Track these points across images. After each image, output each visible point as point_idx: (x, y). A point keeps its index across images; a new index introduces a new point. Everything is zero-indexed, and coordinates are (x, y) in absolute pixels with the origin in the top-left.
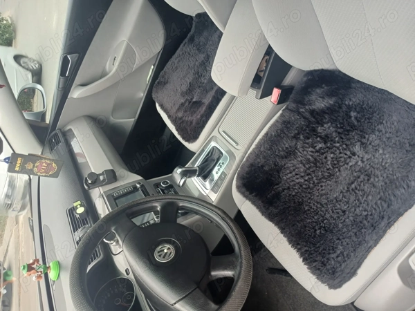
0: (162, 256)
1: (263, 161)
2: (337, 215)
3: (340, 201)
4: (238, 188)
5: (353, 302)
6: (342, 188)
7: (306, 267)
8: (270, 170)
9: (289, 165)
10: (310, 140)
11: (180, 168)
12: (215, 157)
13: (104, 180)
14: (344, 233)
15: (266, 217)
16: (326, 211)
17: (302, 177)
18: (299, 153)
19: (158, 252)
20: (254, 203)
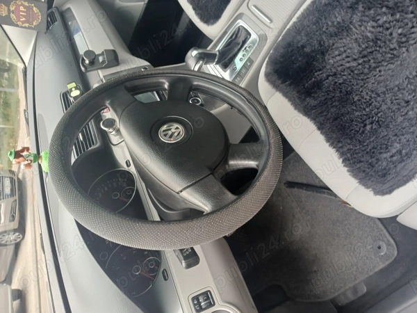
0: (168, 136)
1: (305, 39)
2: (397, 107)
3: (404, 89)
4: (267, 75)
5: (397, 216)
6: (408, 73)
7: (346, 169)
8: (313, 51)
9: (339, 45)
10: (372, 12)
11: (195, 49)
12: (241, 40)
13: (103, 62)
14: (404, 128)
15: (300, 111)
16: (383, 101)
17: (355, 60)
18: (354, 29)
19: (164, 131)
20: (285, 95)
